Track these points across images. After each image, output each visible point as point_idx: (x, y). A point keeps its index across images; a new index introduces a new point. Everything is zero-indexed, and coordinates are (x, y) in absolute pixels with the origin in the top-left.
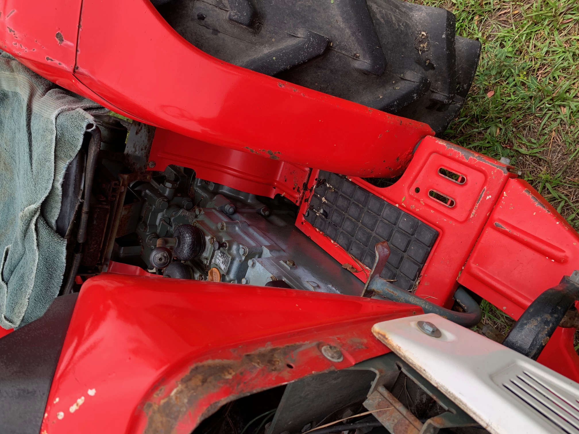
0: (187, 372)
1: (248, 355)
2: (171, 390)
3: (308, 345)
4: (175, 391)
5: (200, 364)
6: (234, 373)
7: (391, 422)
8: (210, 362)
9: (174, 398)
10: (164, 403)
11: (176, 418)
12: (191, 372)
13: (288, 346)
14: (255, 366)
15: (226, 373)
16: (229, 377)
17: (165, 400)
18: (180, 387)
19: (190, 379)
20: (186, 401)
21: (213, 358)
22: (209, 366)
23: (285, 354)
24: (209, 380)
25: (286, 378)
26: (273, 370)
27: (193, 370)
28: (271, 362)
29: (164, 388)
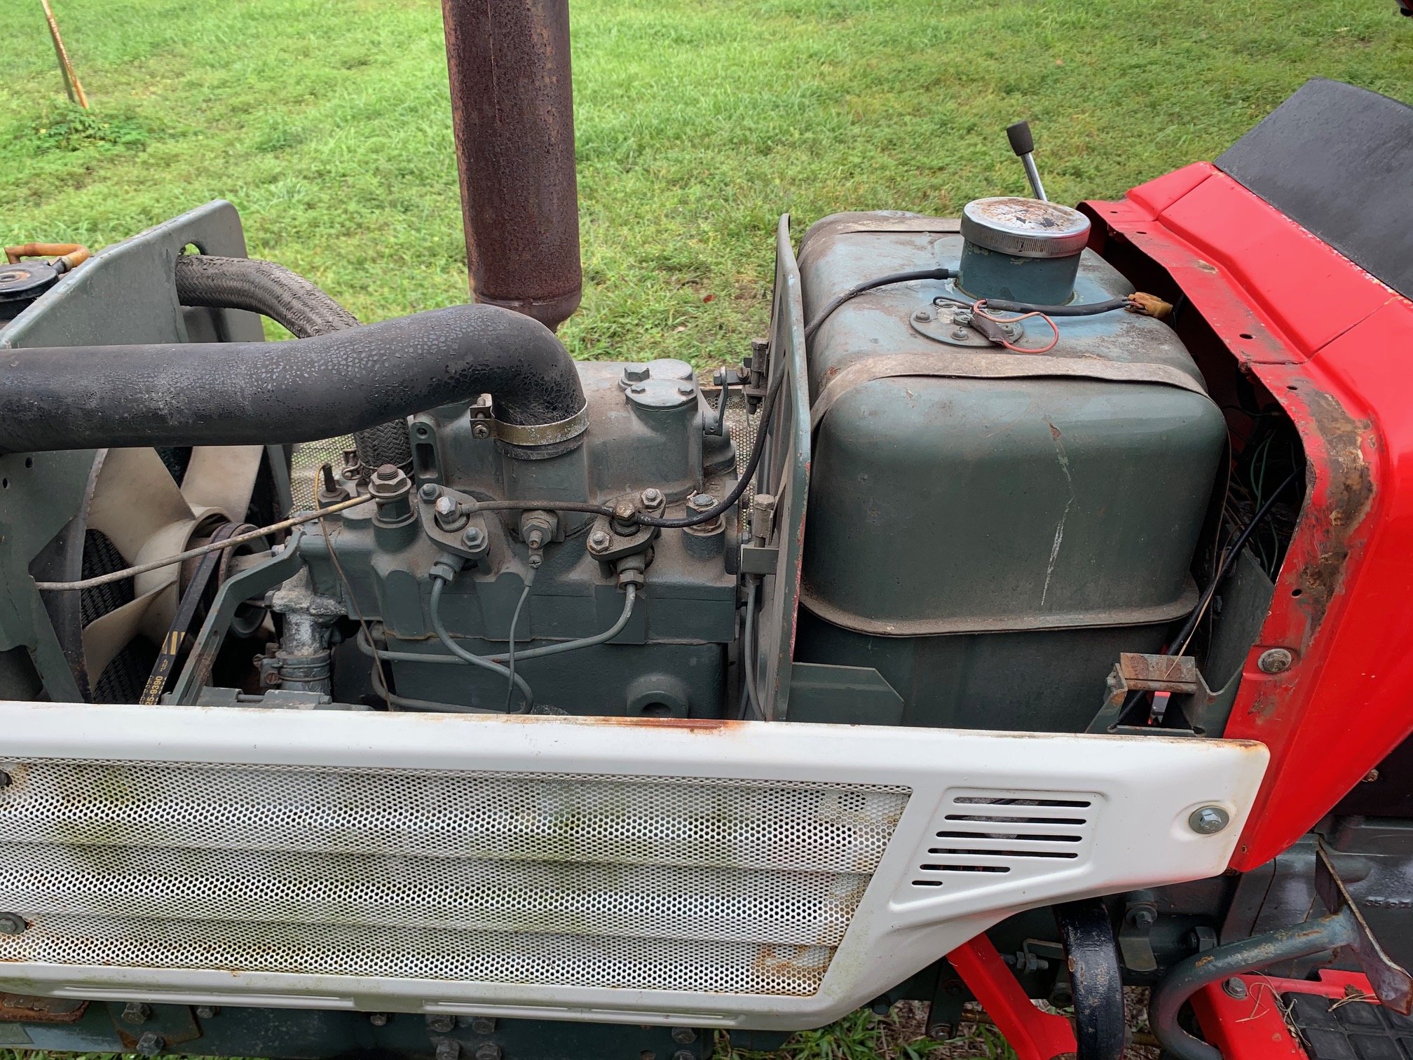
0: (1373, 478)
1: (1345, 556)
2: (1364, 453)
3: (1307, 641)
4: (1361, 456)
5: (1372, 496)
6: (1334, 523)
7: (1154, 664)
8: (1367, 508)
9: (1354, 451)
10: (1356, 440)
11: (1330, 442)
12: (1370, 482)
13: (1323, 613)
14: (1326, 553)
15: (1339, 516)
16: (1333, 516)
17: (1359, 443)
18: (1361, 462)
19: (1361, 476)
20: (1341, 459)
21: (1368, 514)
22: (1362, 504)
23: (1317, 601)
24: (1345, 492)
25: (1285, 575)
26: (1306, 568)
27: (1371, 485)
28: (1318, 575)
29: (1372, 448)
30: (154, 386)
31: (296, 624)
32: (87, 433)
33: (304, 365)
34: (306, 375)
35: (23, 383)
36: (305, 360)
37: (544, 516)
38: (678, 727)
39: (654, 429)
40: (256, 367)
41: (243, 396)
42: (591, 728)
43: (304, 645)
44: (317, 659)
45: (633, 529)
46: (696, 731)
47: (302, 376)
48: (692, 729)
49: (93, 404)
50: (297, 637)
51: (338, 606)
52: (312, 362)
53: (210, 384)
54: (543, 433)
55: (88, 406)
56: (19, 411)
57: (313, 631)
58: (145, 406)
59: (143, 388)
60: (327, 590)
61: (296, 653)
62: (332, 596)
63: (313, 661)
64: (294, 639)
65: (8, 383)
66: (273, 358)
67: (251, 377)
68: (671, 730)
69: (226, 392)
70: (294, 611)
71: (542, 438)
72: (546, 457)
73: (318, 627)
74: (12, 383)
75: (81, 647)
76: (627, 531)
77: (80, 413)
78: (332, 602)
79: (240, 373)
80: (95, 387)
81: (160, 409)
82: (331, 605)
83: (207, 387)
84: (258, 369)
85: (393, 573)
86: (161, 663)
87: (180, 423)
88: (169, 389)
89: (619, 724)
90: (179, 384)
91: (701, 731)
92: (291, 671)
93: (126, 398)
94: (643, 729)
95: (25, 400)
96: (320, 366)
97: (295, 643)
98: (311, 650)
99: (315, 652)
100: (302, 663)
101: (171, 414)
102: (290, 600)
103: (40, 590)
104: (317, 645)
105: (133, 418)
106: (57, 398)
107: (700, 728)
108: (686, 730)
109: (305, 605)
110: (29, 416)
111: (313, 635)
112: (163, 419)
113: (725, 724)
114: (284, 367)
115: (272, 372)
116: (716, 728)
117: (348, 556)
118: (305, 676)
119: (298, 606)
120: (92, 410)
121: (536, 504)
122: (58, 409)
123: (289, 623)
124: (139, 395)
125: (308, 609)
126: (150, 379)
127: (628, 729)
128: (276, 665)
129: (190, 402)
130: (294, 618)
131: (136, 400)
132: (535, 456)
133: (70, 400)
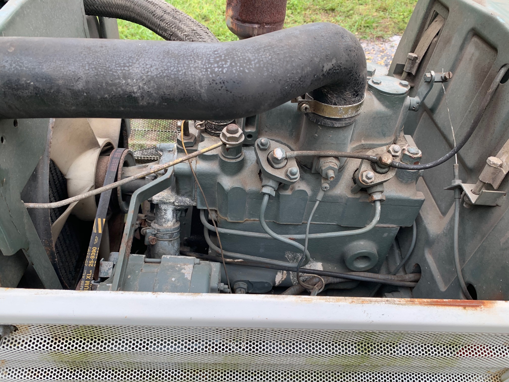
30: (130, 74)
31: (165, 210)
32: (73, 108)
33: (245, 63)
34: (247, 71)
35: (21, 67)
36: (245, 59)
37: (334, 161)
38: (456, 306)
39: (387, 106)
40: (209, 62)
41: (200, 85)
42: (404, 306)
43: (168, 221)
44: (176, 228)
45: (386, 170)
46: (467, 308)
47: (244, 71)
48: (465, 307)
49: (80, 86)
50: (165, 217)
51: (192, 202)
52: (250, 61)
53: (175, 74)
54: (347, 110)
55: (76, 88)
56: (18, 89)
57: (173, 213)
58: (122, 90)
59: (121, 75)
60: (186, 193)
61: (164, 225)
62: (190, 196)
63: (174, 230)
64: (163, 218)
65: (6, 65)
66: (221, 56)
67: (207, 71)
68: (452, 307)
69: (187, 81)
70: (165, 203)
71: (346, 113)
72: (344, 125)
73: (176, 211)
74: (11, 65)
75: (51, 237)
76: (384, 170)
77: (69, 93)
78: (188, 199)
79: (198, 67)
80: (81, 73)
81: (134, 93)
82: (187, 201)
83: (173, 76)
84: (212, 64)
85: (234, 189)
86: (94, 238)
87: (149, 103)
88: (141, 77)
89: (421, 304)
90: (149, 73)
91: (470, 308)
92: (162, 235)
93: (107, 83)
94: (435, 307)
95: (23, 80)
96: (255, 64)
97: (164, 220)
98: (172, 223)
99: (174, 224)
100: (168, 231)
101: (143, 97)
102: (163, 198)
103: (28, 209)
104: (175, 220)
105: (111, 98)
106: (49, 80)
107: (469, 306)
108: (461, 308)
109: (172, 201)
110: (26, 93)
111: (173, 215)
112: (135, 100)
113: (483, 303)
114: (231, 64)
115: (223, 67)
116: (478, 306)
117: (203, 176)
118: (170, 238)
119: (168, 201)
120: (79, 91)
121: (330, 153)
122: (51, 88)
123: (161, 209)
124: (117, 81)
125: (173, 203)
126: (126, 68)
127: (426, 307)
128: (154, 233)
129: (159, 88)
130: (163, 207)
131: (115, 85)
132: (337, 125)
133: (61, 82)
